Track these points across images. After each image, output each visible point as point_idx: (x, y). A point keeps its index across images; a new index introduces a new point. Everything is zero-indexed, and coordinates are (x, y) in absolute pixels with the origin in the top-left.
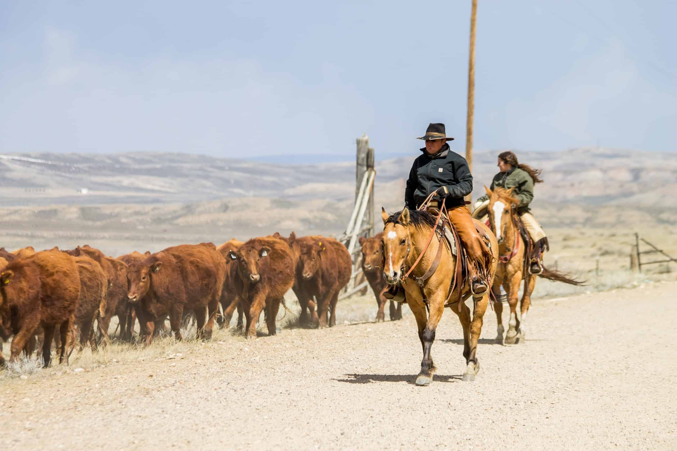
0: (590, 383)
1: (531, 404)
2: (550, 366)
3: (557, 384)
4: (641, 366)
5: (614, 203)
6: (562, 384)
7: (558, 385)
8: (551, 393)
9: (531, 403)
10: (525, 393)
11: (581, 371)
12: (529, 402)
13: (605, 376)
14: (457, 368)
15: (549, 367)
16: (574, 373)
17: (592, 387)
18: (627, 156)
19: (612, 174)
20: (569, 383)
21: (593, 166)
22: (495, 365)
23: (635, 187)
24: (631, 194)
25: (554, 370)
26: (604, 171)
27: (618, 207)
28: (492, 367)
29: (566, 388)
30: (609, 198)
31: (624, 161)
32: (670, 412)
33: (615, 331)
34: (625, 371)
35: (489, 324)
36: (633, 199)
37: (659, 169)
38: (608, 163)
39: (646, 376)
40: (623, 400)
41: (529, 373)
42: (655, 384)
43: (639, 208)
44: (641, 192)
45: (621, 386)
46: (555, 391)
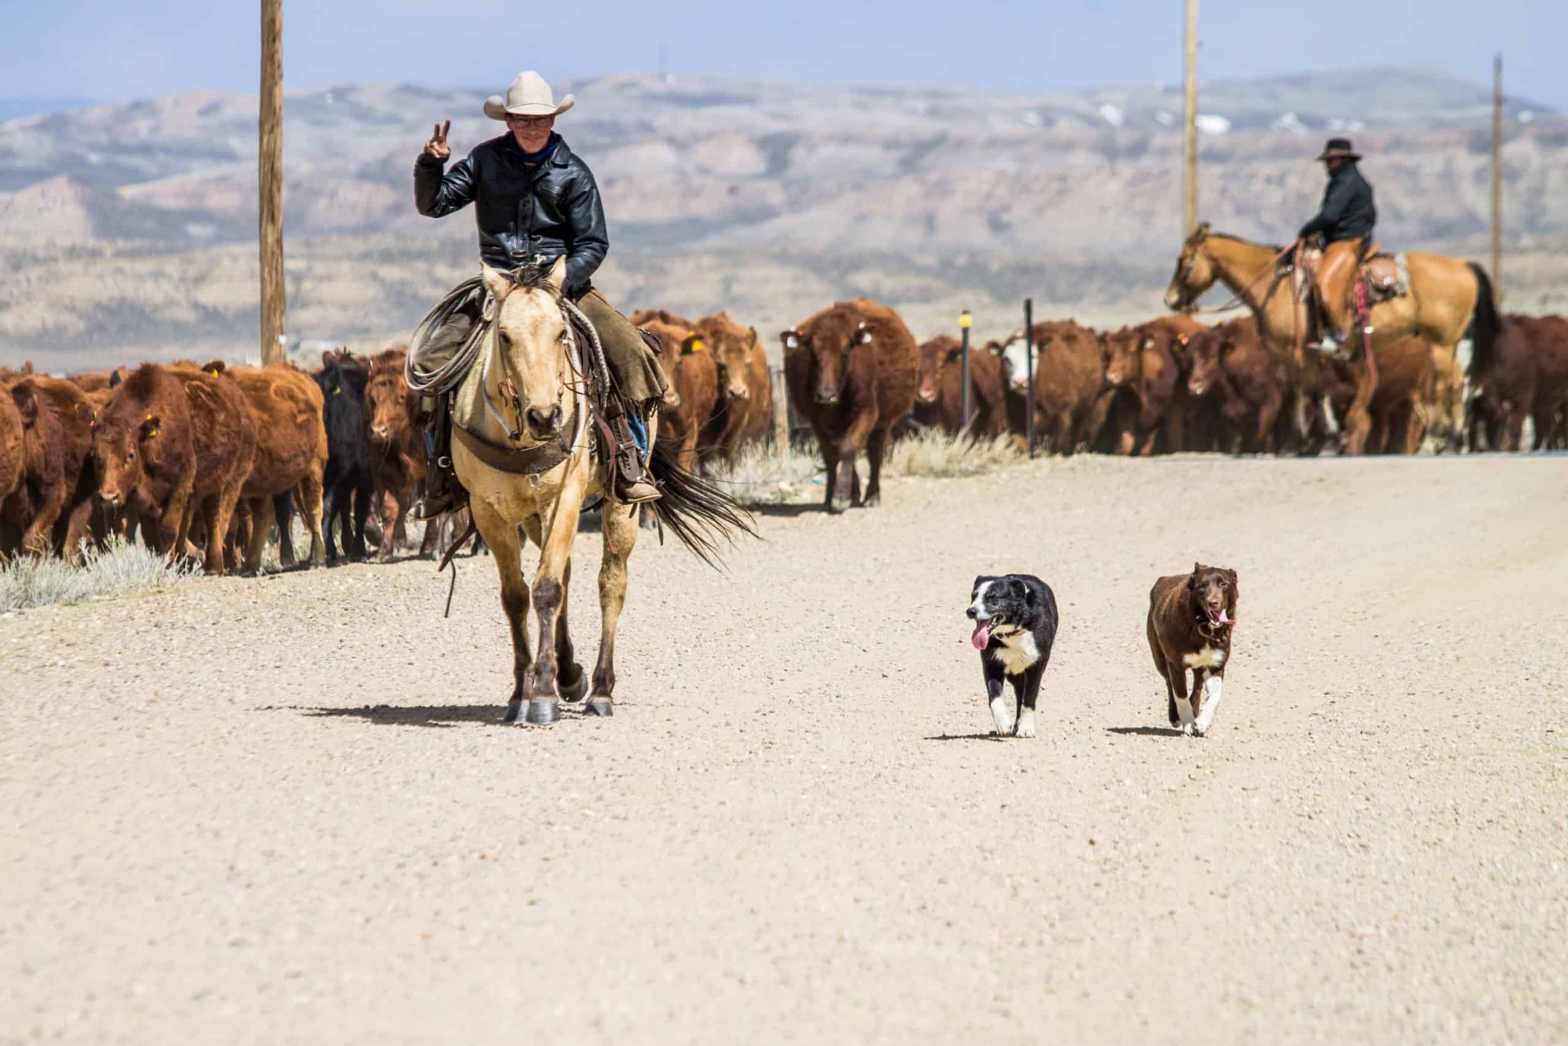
0: (659, 794)
1: (482, 862)
2: (535, 744)
3: (559, 799)
4: (809, 737)
5: (714, 241)
6: (573, 800)
7: (562, 803)
8: (542, 827)
9: (483, 857)
10: (463, 829)
11: (629, 758)
12: (476, 856)
13: (701, 770)
14: (251, 756)
15: (534, 748)
16: (610, 764)
17: (664, 806)
18: (749, 100)
19: (703, 153)
20: (595, 796)
21: (646, 129)
22: (368, 746)
23: (774, 194)
24: (767, 213)
25: (547, 756)
26: (679, 144)
27: (723, 253)
28: (357, 752)
29: (587, 812)
30: (697, 227)
31: (741, 113)
32: (902, 877)
33: (729, 632)
34: (761, 753)
35: (347, 619)
36: (769, 230)
37: (847, 138)
38: (689, 121)
39: (824, 767)
40: (759, 843)
41: (472, 766)
42: (854, 793)
43: (784, 258)
44: (795, 206)
45: (750, 800)
46: (551, 820)
